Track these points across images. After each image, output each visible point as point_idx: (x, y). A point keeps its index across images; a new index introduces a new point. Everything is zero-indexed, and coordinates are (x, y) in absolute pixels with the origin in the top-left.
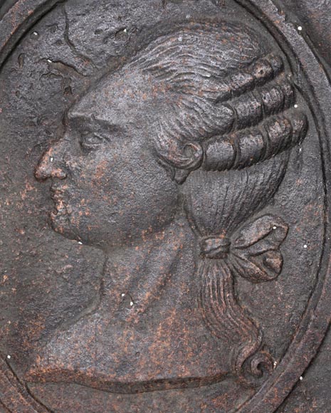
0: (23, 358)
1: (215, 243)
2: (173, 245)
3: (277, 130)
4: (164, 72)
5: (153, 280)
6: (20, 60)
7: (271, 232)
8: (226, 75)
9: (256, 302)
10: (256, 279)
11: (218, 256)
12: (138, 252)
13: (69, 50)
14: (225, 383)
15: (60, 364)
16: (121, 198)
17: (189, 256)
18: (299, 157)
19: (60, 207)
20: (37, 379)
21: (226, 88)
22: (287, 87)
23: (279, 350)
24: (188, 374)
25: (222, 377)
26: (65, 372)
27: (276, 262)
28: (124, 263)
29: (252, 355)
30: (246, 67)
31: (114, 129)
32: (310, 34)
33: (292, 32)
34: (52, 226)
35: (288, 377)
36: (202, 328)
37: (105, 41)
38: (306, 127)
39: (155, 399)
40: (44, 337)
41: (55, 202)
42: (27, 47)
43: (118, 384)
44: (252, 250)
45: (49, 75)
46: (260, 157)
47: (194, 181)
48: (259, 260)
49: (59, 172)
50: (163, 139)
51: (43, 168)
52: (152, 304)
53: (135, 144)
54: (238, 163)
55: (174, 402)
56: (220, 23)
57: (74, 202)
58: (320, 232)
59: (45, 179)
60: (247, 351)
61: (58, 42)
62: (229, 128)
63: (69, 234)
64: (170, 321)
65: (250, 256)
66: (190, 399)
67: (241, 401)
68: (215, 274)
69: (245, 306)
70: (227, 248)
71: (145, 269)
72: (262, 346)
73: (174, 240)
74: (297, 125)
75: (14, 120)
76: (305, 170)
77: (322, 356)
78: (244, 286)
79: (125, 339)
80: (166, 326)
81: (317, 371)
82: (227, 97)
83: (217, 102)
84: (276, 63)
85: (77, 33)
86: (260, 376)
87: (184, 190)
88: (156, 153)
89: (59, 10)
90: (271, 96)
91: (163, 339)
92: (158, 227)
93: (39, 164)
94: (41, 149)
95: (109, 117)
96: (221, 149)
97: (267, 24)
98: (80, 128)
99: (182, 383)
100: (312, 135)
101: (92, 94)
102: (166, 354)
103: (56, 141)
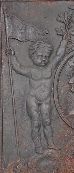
0: (66, 113)
6: (66, 66)
20: (69, 117)
34: (71, 91)
40: (70, 110)
41: (72, 87)
42: (67, 64)
45: (70, 68)
49: (72, 83)
59: (70, 84)
61: (72, 63)
75: (65, 75)
89: (72, 58)
93: (69, 81)
94: (69, 79)
103: (72, 78)
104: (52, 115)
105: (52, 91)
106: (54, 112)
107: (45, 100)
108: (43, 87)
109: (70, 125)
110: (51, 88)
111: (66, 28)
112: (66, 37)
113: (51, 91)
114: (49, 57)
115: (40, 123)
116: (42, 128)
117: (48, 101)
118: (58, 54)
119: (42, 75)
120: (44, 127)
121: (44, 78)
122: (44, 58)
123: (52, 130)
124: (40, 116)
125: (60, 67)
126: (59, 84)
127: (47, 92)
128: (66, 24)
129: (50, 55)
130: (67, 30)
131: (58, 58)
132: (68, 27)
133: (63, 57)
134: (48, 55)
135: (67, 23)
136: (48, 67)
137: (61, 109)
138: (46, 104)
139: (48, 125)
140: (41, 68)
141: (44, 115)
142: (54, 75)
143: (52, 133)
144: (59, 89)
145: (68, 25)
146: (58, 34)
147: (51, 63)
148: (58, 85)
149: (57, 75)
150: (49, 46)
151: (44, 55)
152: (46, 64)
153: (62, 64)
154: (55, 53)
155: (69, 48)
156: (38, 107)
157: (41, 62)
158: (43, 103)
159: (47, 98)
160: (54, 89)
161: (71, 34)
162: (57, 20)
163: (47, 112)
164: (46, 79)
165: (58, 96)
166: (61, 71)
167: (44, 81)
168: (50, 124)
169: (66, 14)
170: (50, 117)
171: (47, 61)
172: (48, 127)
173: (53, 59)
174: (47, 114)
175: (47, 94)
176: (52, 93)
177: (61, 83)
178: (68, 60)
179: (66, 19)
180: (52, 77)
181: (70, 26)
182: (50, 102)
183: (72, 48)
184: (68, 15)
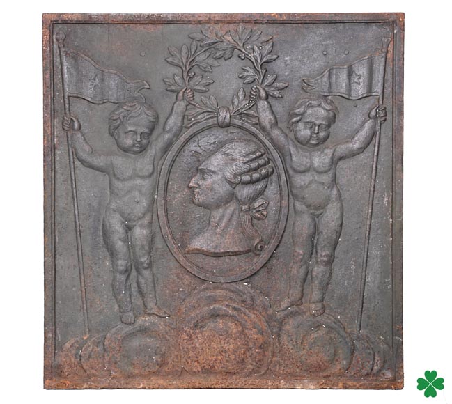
0: (183, 246)
1: (245, 207)
2: (232, 208)
3: (264, 172)
4: (228, 154)
5: (225, 220)
6: (184, 151)
7: (263, 204)
8: (247, 155)
9: (259, 226)
10: (259, 219)
11: (246, 212)
12: (221, 211)
13: (199, 148)
14: (250, 253)
15: (196, 247)
16: (215, 193)
17: (237, 211)
18: (271, 180)
19: (196, 196)
20: (188, 252)
21: (247, 159)
22: (266, 159)
23: (267, 242)
24: (237, 250)
25: (249, 251)
26: (198, 250)
27: (265, 213)
28: (217, 214)
29: (258, 244)
30: (254, 153)
31: (213, 172)
32: (273, 143)
33: (268, 143)
34: (193, 202)
35: (270, 251)
36: (242, 235)
37: (210, 145)
38: (273, 171)
39: (227, 259)
40: (191, 239)
41: (195, 195)
42: (186, 147)
43: (215, 253)
44: (257, 210)
45: (193, 156)
46: (259, 180)
47: (238, 188)
48: (260, 213)
49: (196, 185)
50: (228, 175)
51: (191, 184)
52: (226, 227)
53: (220, 176)
54: (252, 182)
55: (233, 260)
56: (245, 140)
57: (200, 195)
58: (279, 204)
59: (191, 188)
60: (256, 243)
61: (196, 146)
62: (249, 171)
63: (199, 205)
64: (231, 232)
65: (257, 211)
66: (238, 259)
67: (255, 260)
68: (245, 218)
69: (256, 228)
70: (249, 209)
71: (223, 216)
72: (261, 241)
73: (232, 207)
74: (270, 170)
75: (182, 170)
76: (273, 184)
77: (281, 244)
78: (255, 221)
79: (217, 239)
80: (230, 235)
81: (280, 249)
82: (248, 162)
83: (245, 163)
84: (263, 152)
85: (202, 143)
86: (261, 251)
87: (235, 191)
88: (226, 179)
89: (196, 137)
90: (261, 161)
91: (229, 238)
92: (227, 202)
93: (190, 182)
94: (190, 179)
95: (212, 168)
96: (246, 178)
97: (260, 140)
98: (202, 172)
99: (236, 253)
100: (275, 173)
101: (206, 162)
102: (230, 243)
103: (195, 176)
104: (154, 248)
105: (155, 202)
106: (159, 243)
107: (140, 218)
108: (137, 193)
109: (189, 269)
110: (153, 196)
111: (185, 77)
112: (183, 95)
113: (153, 202)
114: (150, 134)
115: (129, 264)
116: (134, 273)
117: (146, 221)
118: (168, 128)
119: (135, 170)
120: (138, 272)
121: (138, 176)
122: (139, 137)
123: (153, 279)
124: (129, 250)
125: (170, 155)
126: (169, 187)
127: (144, 203)
128: (184, 69)
129: (152, 130)
130: (187, 82)
131: (167, 136)
132: (188, 75)
133: (177, 135)
134: (146, 130)
135: (186, 68)
136: (148, 154)
137: (173, 237)
138: (142, 226)
139: (145, 268)
140: (133, 156)
141: (137, 249)
142: (159, 170)
143: (154, 284)
144: (168, 198)
145: (189, 71)
146: (169, 89)
147: (153, 147)
148: (166, 191)
149: (164, 171)
150: (149, 112)
151: (139, 131)
152: (143, 149)
153: (175, 148)
155: (189, 117)
156: (127, 233)
157: (134, 145)
158: (135, 226)
159: (144, 215)
160: (159, 198)
163: (144, 243)
164: (143, 177)
165: (166, 211)
166: (173, 162)
167: (139, 181)
168: (150, 266)
169: (184, 51)
170: (150, 253)
171: (145, 142)
172: (147, 273)
173: (156, 139)
174: (143, 247)
175: (144, 207)
176: (155, 206)
177: (174, 186)
178: (187, 141)
179: (184, 60)
180: (155, 174)
181: (193, 74)
182: (151, 223)
183: (196, 116)
184: (189, 51)
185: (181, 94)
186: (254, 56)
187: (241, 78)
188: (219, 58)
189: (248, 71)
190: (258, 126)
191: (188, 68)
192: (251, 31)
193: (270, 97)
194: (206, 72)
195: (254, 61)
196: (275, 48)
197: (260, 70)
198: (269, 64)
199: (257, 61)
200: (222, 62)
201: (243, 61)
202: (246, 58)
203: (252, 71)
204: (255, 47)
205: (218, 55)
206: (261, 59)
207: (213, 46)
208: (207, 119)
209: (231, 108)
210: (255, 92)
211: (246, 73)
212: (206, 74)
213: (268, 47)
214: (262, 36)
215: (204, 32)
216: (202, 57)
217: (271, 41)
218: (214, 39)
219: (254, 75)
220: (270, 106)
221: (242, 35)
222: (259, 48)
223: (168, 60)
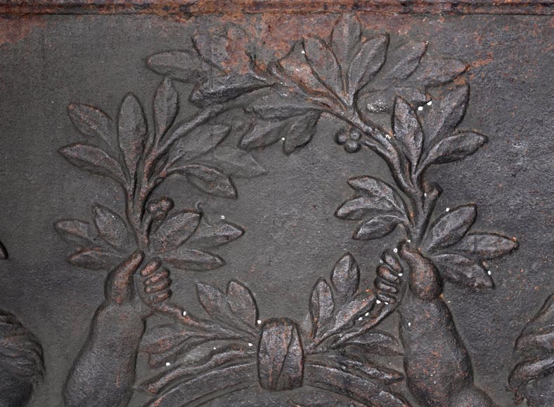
111: (134, 218)
112: (131, 283)
128: (129, 186)
130: (142, 236)
145: (150, 193)
154: (58, 390)
161: (172, 261)
162: (66, 158)
169: (130, 118)
179: (130, 158)
181: (165, 204)
183: (181, 353)
184: (147, 121)
185: (121, 280)
186: (398, 142)
187: (345, 217)
188: (264, 147)
189: (368, 194)
190: (403, 387)
191: (146, 186)
192: (387, 44)
193: (447, 285)
194: (214, 196)
195: (396, 161)
196: (475, 109)
197: (414, 190)
198: (452, 167)
199: (404, 158)
200: (273, 158)
201: (352, 157)
202: (365, 146)
203: (387, 193)
204: (401, 104)
205: (258, 132)
206: (424, 150)
207: (241, 99)
208: (217, 365)
209: (306, 325)
210: (394, 272)
211: (364, 203)
212: (214, 204)
213: (449, 104)
214: (429, 60)
215: (202, 45)
216: (199, 144)
217: (462, 81)
218: (242, 71)
219: (393, 211)
220: (450, 319)
221: (349, 58)
222: (413, 110)
223: (67, 151)
